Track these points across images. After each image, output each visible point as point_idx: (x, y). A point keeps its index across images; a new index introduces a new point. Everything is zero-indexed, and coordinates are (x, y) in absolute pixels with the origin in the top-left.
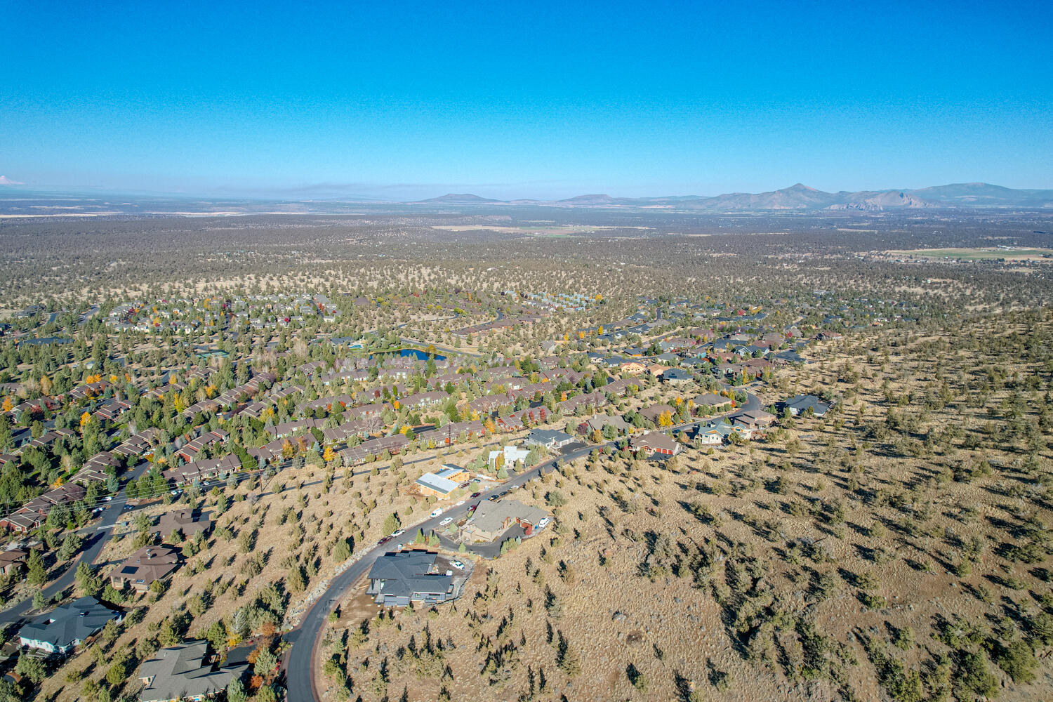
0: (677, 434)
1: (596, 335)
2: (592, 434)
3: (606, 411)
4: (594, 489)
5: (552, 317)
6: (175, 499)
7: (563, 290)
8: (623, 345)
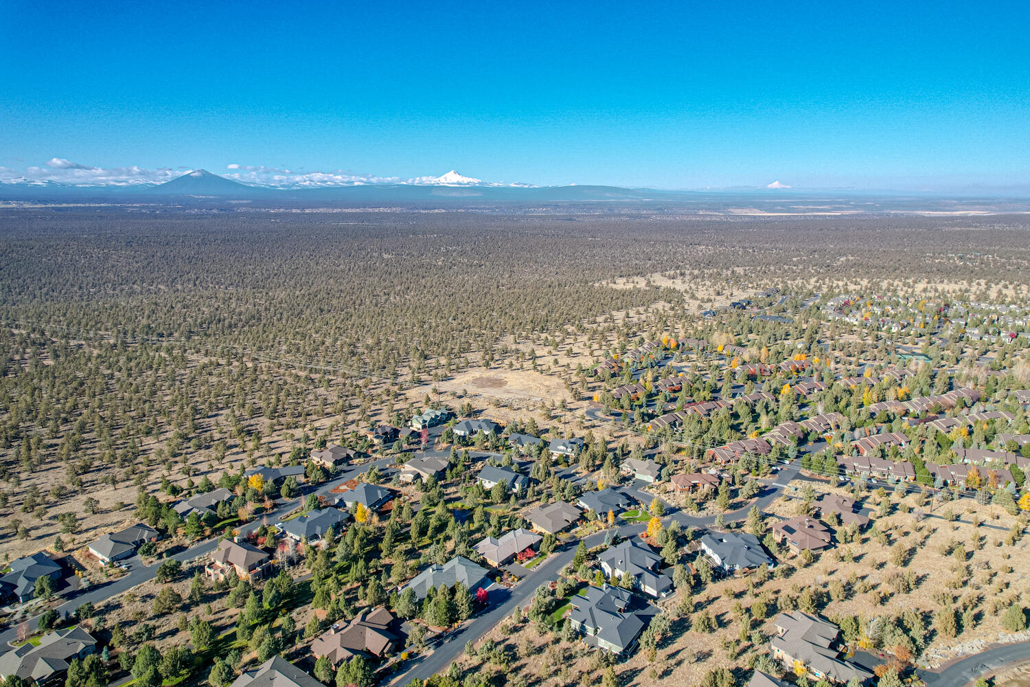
6: (841, 484)
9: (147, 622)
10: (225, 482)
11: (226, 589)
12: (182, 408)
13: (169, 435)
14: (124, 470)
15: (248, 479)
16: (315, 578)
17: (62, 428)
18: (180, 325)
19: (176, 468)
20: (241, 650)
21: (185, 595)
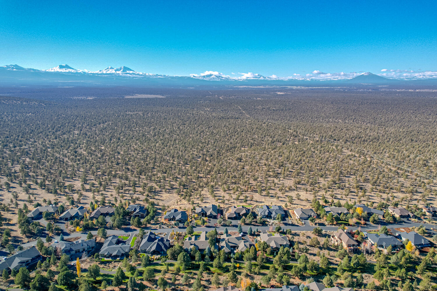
9: (307, 246)
10: (346, 205)
11: (337, 249)
12: (336, 170)
13: (329, 179)
14: (311, 187)
15: (356, 208)
16: (378, 265)
17: (295, 166)
18: (343, 137)
19: (329, 193)
20: (338, 276)
21: (322, 243)
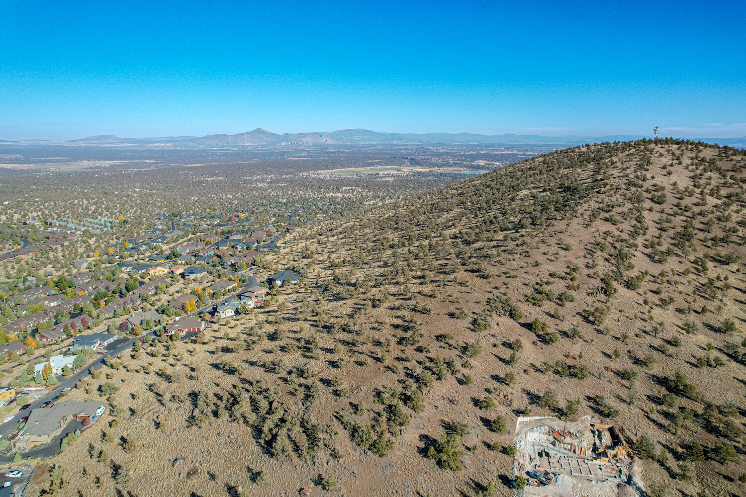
0: (202, 315)
1: (124, 249)
2: (133, 329)
3: (142, 308)
4: (142, 372)
5: (80, 239)
7: (87, 215)
8: (148, 254)
